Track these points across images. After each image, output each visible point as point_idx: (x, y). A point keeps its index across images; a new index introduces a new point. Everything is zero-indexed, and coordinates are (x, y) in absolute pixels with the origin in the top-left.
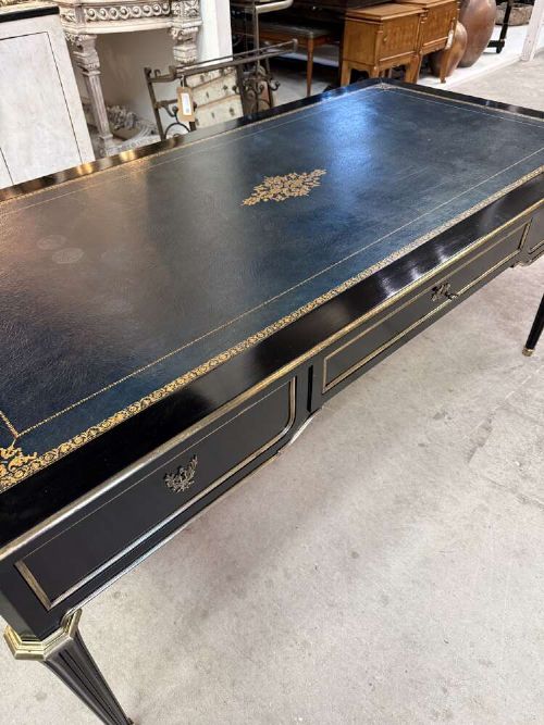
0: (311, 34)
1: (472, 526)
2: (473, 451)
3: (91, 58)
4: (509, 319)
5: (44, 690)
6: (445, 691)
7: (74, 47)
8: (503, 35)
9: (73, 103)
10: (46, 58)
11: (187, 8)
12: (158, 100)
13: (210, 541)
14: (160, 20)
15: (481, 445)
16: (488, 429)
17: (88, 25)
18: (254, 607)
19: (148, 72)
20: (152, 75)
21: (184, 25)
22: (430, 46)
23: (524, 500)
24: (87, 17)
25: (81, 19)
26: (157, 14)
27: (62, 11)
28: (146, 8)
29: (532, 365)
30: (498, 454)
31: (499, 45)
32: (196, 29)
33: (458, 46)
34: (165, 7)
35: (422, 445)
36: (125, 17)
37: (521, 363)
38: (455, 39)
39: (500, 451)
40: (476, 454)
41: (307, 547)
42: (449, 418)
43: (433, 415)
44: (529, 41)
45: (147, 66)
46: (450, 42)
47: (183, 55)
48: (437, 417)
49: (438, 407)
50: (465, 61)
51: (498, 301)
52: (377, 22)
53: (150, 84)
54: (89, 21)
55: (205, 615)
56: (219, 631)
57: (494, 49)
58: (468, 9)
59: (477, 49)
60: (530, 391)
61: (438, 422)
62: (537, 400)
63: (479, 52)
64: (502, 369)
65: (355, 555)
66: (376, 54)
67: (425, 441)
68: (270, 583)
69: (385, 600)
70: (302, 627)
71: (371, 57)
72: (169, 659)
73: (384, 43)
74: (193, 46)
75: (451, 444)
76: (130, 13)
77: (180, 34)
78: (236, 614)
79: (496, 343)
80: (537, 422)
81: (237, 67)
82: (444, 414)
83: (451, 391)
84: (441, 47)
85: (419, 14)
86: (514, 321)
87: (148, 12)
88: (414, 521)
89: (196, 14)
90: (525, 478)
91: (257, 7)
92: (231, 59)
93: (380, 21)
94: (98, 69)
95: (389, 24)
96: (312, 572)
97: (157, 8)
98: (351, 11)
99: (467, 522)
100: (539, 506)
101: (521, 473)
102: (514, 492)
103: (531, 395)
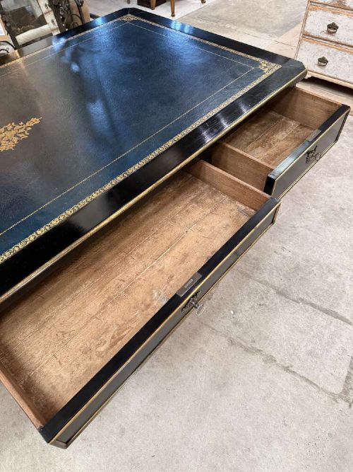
23: (232, 342)
30: (219, 306)
39: (221, 302)
62: (254, 259)
69: (123, 432)
70: (61, 459)
78: (15, 453)
80: (250, 277)
100: (242, 346)
101: (233, 320)
102: (226, 337)
103: (250, 255)
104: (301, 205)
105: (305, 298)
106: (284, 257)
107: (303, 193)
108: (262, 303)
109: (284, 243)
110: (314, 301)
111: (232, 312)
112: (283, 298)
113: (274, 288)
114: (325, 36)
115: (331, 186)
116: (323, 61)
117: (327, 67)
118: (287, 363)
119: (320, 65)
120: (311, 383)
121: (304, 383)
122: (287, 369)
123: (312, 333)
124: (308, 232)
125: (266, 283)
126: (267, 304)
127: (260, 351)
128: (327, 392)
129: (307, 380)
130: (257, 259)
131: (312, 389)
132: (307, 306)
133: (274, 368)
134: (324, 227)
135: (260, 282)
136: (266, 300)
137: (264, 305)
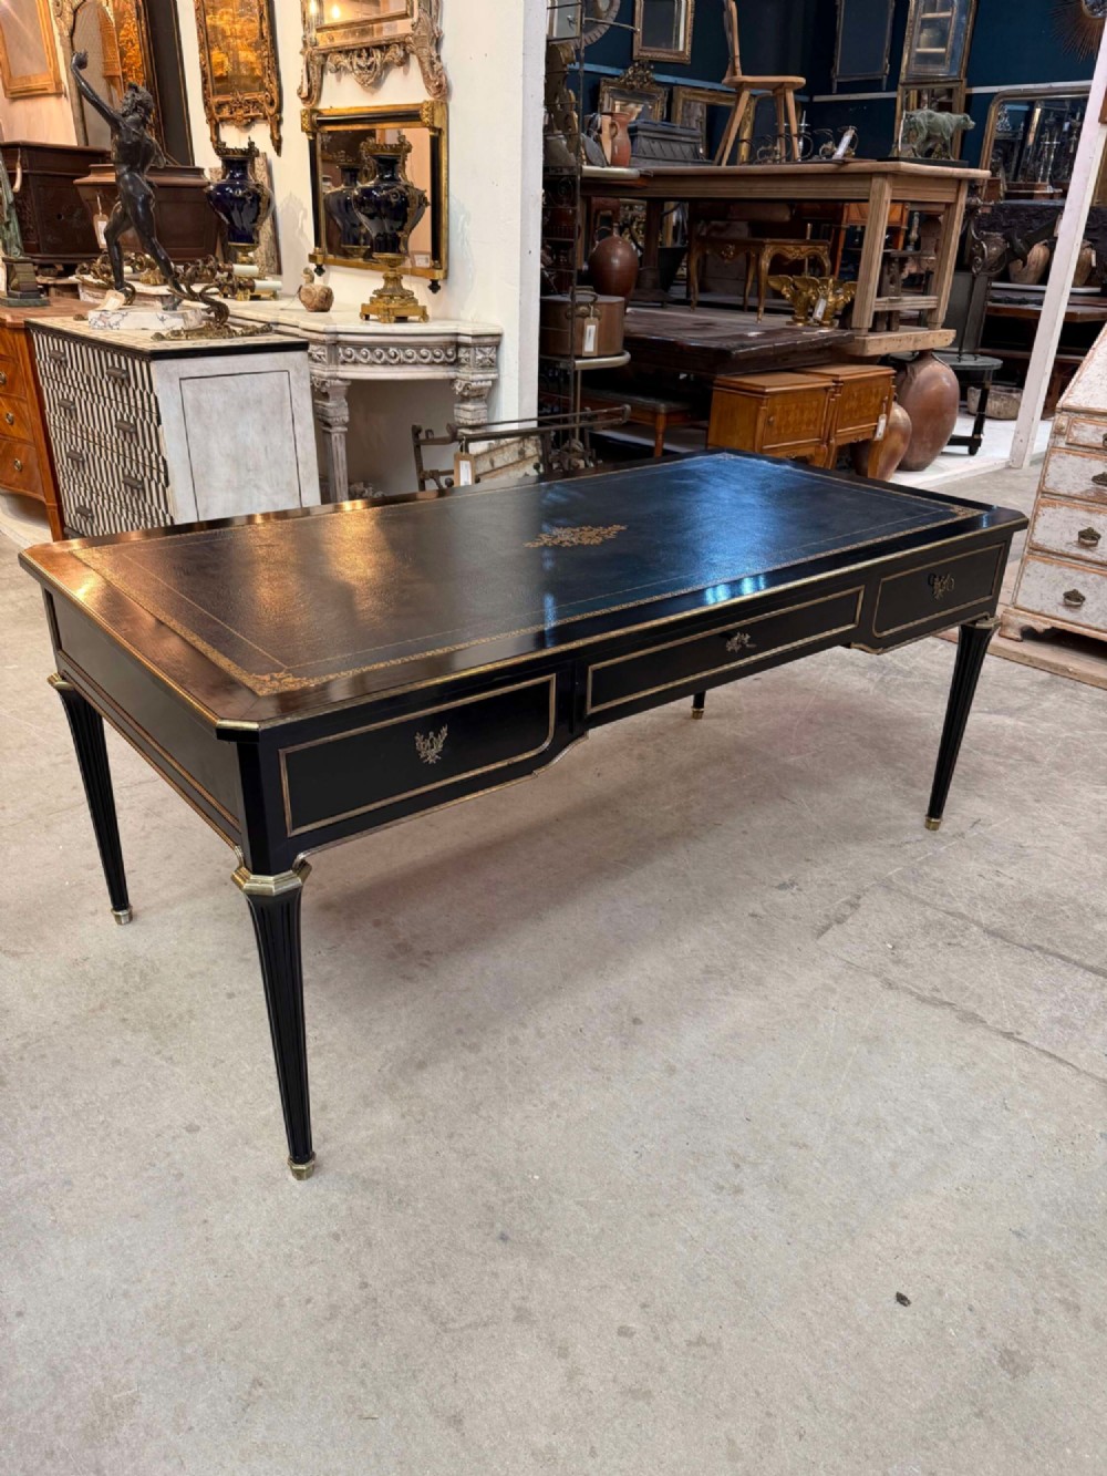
0: (662, 407)
1: (809, 1006)
2: (826, 928)
3: (339, 410)
4: (914, 786)
5: (197, 1122)
6: (737, 1166)
7: (319, 393)
8: (978, 429)
9: (306, 463)
10: (282, 402)
11: (480, 356)
12: (427, 468)
13: (438, 992)
14: (441, 368)
15: (839, 922)
16: (854, 906)
17: (341, 367)
18: (489, 1063)
19: (416, 432)
20: (422, 436)
21: (471, 377)
22: (848, 433)
23: (889, 985)
24: (342, 357)
25: (334, 359)
26: (438, 361)
27: (312, 348)
28: (423, 352)
29: (936, 840)
30: (862, 934)
31: (973, 444)
32: (490, 383)
33: (896, 439)
34: (450, 353)
35: (753, 915)
36: (393, 361)
37: (920, 837)
38: (890, 429)
39: (866, 931)
40: (830, 931)
41: (572, 1008)
42: (800, 890)
43: (776, 884)
44: (1021, 441)
45: (416, 424)
46: (881, 430)
47: (468, 415)
48: (782, 886)
49: (786, 877)
50: (914, 461)
51: (900, 765)
52: (759, 395)
53: (417, 448)
54: (344, 363)
55: (421, 1065)
56: (439, 1084)
57: (964, 449)
58: (912, 389)
59: (929, 445)
60: (926, 869)
61: (782, 892)
62: (934, 880)
63: (934, 450)
64: (891, 841)
65: (636, 1021)
66: (758, 438)
67: (761, 912)
68: (514, 1041)
69: (672, 1070)
70: (552, 1088)
71: (749, 443)
72: (367, 1105)
73: (769, 424)
74: (482, 406)
76: (401, 356)
77: (466, 387)
78: (464, 1068)
79: (888, 812)
80: (928, 904)
81: (543, 435)
82: (793, 884)
83: (808, 860)
84: (866, 437)
85: (826, 389)
86: (921, 789)
87: (425, 358)
88: (727, 994)
89: (493, 364)
90: (896, 962)
91: (578, 362)
92: (534, 424)
93: (764, 393)
94: (346, 425)
95: (777, 399)
96: (574, 1034)
97: (438, 353)
98: (722, 377)
99: (803, 1001)
100: (912, 993)
101: (891, 957)
102: (876, 976)
103: (926, 874)
104: (1033, 817)
105: (1046, 945)
106: (1000, 885)
107: (1038, 801)
108: (954, 941)
109: (1001, 865)
110: (1066, 952)
111: (890, 947)
112: (999, 940)
113: (978, 924)
114: (1076, 551)
115: (1100, 797)
116: (1074, 599)
117: (1083, 609)
118: (1009, 1027)
119: (1067, 606)
120: (1060, 1061)
121: (1047, 1060)
122: (1009, 1036)
123: (1062, 996)
124: (1049, 855)
125: (962, 916)
126: (964, 944)
127: (950, 1004)
128: (1097, 1078)
129: (1051, 1056)
130: (942, 882)
131: (1064, 1069)
132: (1050, 958)
133: (980, 1031)
134: (1085, 853)
135: (948, 913)
136: (960, 938)
137: (959, 944)
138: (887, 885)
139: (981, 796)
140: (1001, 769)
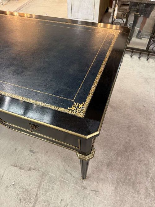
2: (16, 166)
15: (20, 169)
16: (30, 170)
29: (77, 181)
30: (17, 175)
39: (19, 176)
40: (15, 168)
42: (31, 155)
48: (31, 151)
49: (35, 150)
51: (119, 158)
61: (29, 152)
62: (53, 187)
64: (69, 169)
75: (18, 158)
82: (34, 153)
83: (47, 152)
90: (7, 187)
103: (55, 184)
108: (22, 200)
111: (13, 184)
125: (36, 200)
126: (22, 204)
130: (53, 189)
135: (36, 195)
136: (24, 202)
137: (21, 202)
138: (43, 175)
139: (116, 188)
140: (143, 191)
